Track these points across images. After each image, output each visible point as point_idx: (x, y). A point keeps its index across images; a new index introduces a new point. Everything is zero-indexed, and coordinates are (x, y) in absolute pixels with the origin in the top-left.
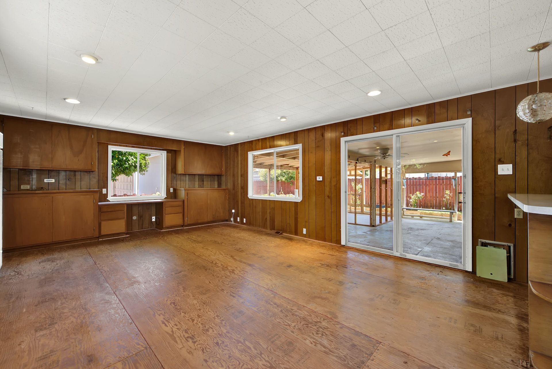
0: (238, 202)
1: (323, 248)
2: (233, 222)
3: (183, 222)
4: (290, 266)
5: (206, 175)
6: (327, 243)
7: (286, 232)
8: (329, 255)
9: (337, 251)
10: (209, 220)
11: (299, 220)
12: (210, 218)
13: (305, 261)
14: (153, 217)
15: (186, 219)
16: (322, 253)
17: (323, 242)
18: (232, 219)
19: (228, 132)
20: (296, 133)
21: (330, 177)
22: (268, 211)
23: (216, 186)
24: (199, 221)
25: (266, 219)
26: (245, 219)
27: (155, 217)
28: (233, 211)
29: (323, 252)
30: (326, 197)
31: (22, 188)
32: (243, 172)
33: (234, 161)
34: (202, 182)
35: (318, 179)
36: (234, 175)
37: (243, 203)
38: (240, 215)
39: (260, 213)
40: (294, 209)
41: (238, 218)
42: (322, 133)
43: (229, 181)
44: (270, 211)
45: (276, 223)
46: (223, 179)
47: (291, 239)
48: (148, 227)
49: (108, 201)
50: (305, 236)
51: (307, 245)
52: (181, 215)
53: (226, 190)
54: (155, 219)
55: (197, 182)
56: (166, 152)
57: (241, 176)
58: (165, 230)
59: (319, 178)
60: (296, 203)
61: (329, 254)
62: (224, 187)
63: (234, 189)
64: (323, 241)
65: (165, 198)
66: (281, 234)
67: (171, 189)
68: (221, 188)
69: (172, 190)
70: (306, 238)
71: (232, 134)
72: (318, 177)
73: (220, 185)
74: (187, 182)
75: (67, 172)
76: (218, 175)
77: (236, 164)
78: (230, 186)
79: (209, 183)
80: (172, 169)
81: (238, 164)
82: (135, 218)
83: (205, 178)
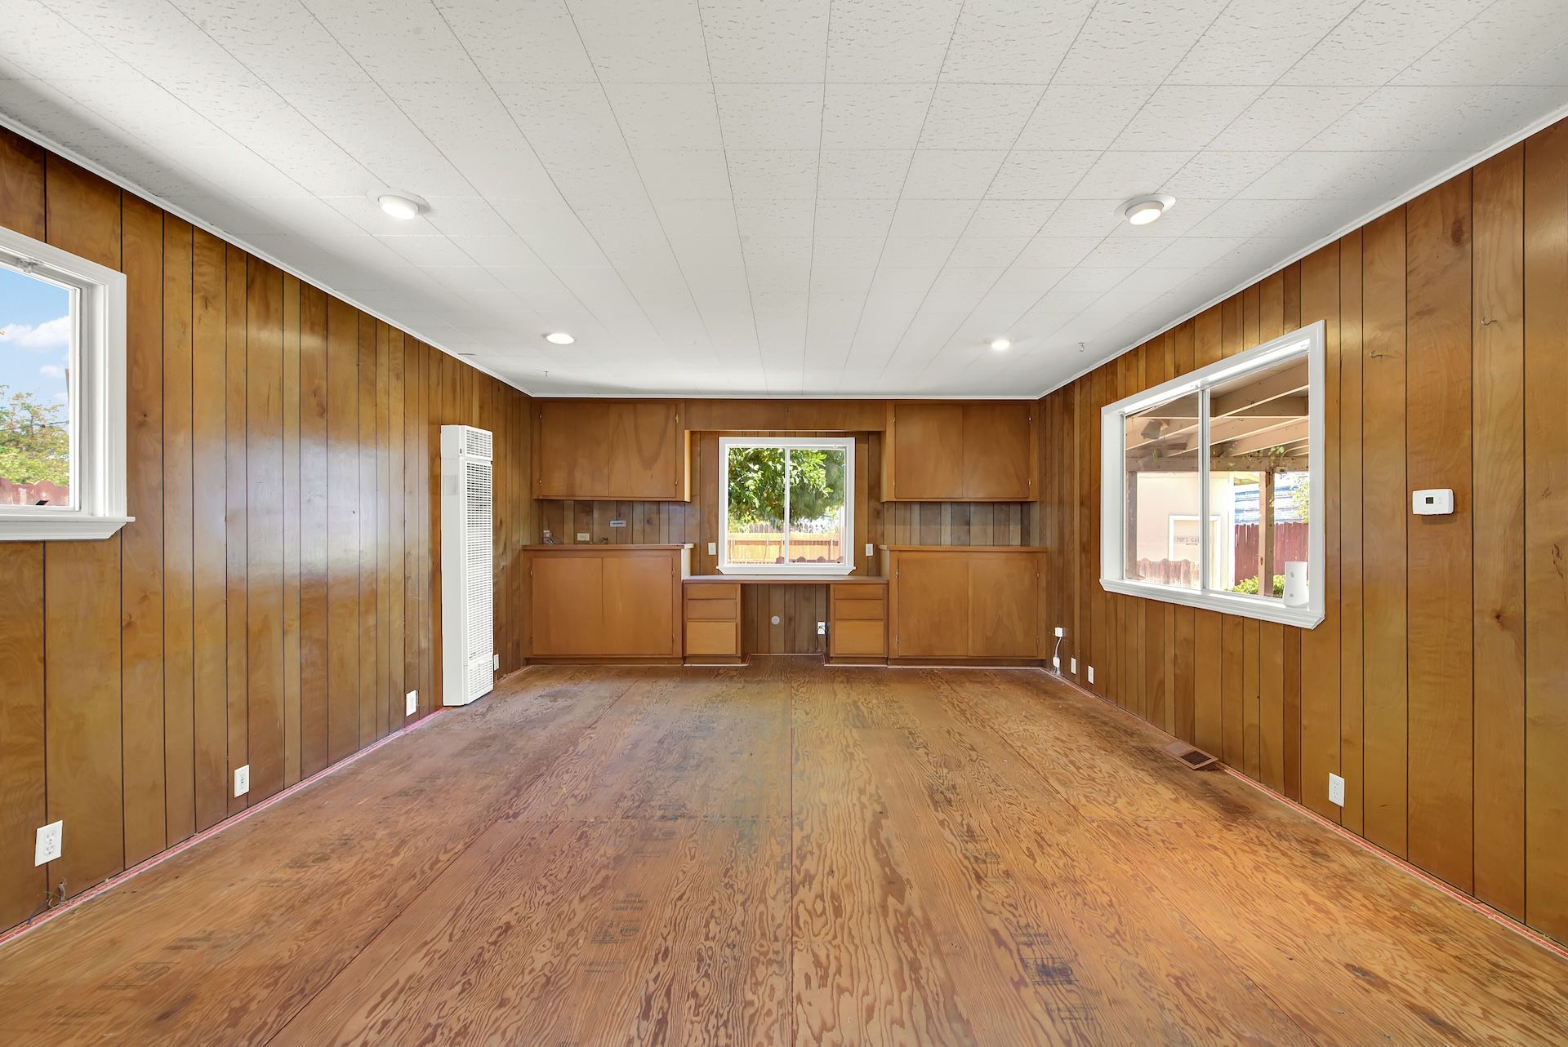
0: (1071, 599)
1: (1414, 938)
2: (1058, 672)
3: (886, 649)
4: (1054, 973)
5: (977, 503)
6: (1482, 908)
7: (1243, 766)
8: (1413, 1008)
9: (1530, 1008)
10: (971, 654)
11: (1305, 722)
12: (973, 646)
13: (1178, 981)
14: (820, 624)
15: (894, 640)
16: (1364, 973)
17: (1452, 894)
18: (1056, 661)
19: (988, 342)
20: (1292, 276)
21: (1515, 489)
22: (1170, 652)
23: (1016, 540)
24: (938, 653)
25: (1162, 683)
26: (1091, 670)
27: (824, 624)
28: (1059, 632)
29: (1378, 970)
30: (1485, 621)
31: (579, 539)
32: (1086, 486)
33: (1062, 450)
34: (968, 527)
35: (1419, 506)
36: (1061, 502)
37: (1085, 605)
38: (1077, 651)
39: (1142, 656)
40: (1279, 660)
41: (1074, 661)
42: (1451, 220)
43: (1049, 521)
44: (1178, 653)
45: (1199, 713)
46: (1035, 513)
47: (1234, 810)
48: (808, 650)
49: (719, 573)
50: (1335, 815)
51: (1304, 878)
52: (880, 626)
53: (1040, 555)
54: (824, 628)
55: (949, 528)
56: (853, 440)
57: (1082, 504)
58: (837, 663)
59: (1430, 500)
60: (1292, 634)
61: (1421, 1001)
62: (1035, 543)
63: (1061, 552)
64: (1455, 884)
65: (852, 573)
66: (1212, 768)
67: (867, 545)
68: (1029, 546)
69: (869, 550)
70: (1340, 831)
71: (1001, 346)
72: (1419, 498)
73: (1025, 534)
74: (916, 527)
75: (647, 506)
76: (1022, 503)
77: (1067, 461)
78: (1051, 542)
79: (990, 529)
80: (871, 488)
81: (1072, 458)
82: (775, 620)
83: (975, 513)
